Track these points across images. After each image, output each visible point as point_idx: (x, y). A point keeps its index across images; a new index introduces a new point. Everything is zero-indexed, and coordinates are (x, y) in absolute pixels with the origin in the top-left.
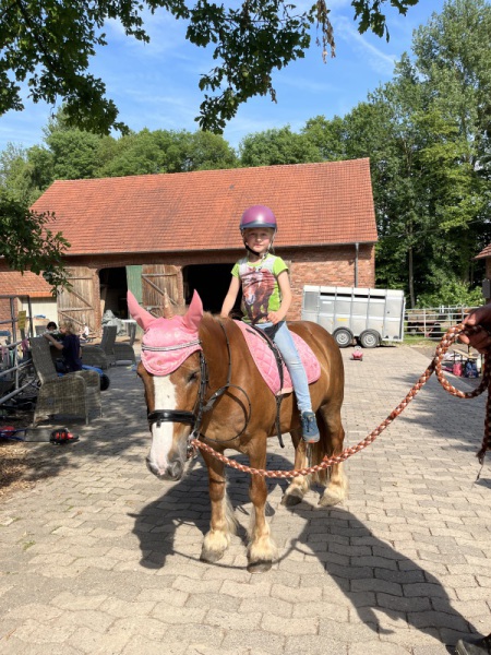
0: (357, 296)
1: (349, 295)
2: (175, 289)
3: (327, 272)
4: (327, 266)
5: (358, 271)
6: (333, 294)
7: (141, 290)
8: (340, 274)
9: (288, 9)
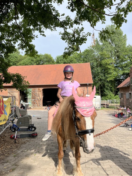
5: (88, 91)
7: (31, 95)
9: (83, 33)
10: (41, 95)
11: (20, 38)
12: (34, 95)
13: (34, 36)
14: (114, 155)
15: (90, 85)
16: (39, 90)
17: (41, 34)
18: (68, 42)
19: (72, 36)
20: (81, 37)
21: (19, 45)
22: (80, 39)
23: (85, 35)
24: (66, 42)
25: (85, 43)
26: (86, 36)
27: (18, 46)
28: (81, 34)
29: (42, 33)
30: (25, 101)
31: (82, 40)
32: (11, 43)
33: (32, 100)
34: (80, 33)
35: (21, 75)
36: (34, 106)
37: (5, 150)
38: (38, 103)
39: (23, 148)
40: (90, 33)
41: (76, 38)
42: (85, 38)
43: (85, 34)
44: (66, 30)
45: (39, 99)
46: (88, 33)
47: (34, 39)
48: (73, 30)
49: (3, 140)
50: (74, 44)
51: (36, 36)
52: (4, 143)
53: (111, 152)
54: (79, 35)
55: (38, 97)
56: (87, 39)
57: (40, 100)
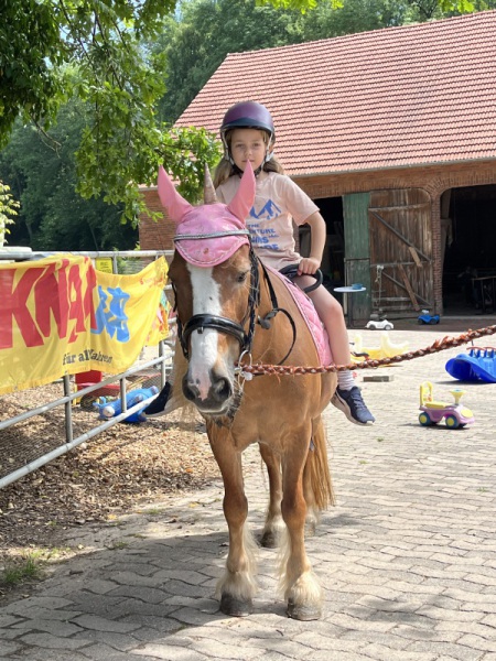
2: (427, 233)
7: (366, 235)
12: (383, 233)
16: (414, 197)
38: (408, 287)
45: (419, 264)
55: (413, 250)
57: (426, 266)
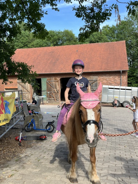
0: (121, 89)
1: (119, 89)
3: (110, 80)
4: (111, 78)
5: (121, 80)
6: (113, 89)
7: (46, 86)
8: (115, 81)
9: (105, 6)
10: (58, 86)
11: (26, 16)
12: (49, 86)
13: (43, 12)
14: (132, 167)
15: (124, 72)
16: (55, 79)
17: (53, 9)
18: (86, 20)
19: (90, 11)
20: (102, 11)
21: (24, 25)
22: (101, 14)
23: (108, 9)
24: (84, 20)
25: (109, 19)
26: (111, 9)
27: (24, 27)
28: (103, 7)
29: (54, 7)
30: (39, 93)
31: (105, 16)
32: (16, 22)
33: (47, 93)
34: (101, 6)
35: (27, 64)
36: (50, 100)
37: (8, 154)
38: (54, 97)
39: (28, 152)
40: (116, 5)
41: (96, 13)
42: (108, 12)
43: (109, 6)
44: (82, 3)
45: (56, 92)
46: (113, 5)
47: (43, 17)
48: (92, 3)
49: (7, 142)
50: (93, 21)
51: (45, 12)
52: (8, 146)
53: (130, 162)
54: (101, 9)
55: (55, 89)
56: (111, 14)
57: (58, 92)
